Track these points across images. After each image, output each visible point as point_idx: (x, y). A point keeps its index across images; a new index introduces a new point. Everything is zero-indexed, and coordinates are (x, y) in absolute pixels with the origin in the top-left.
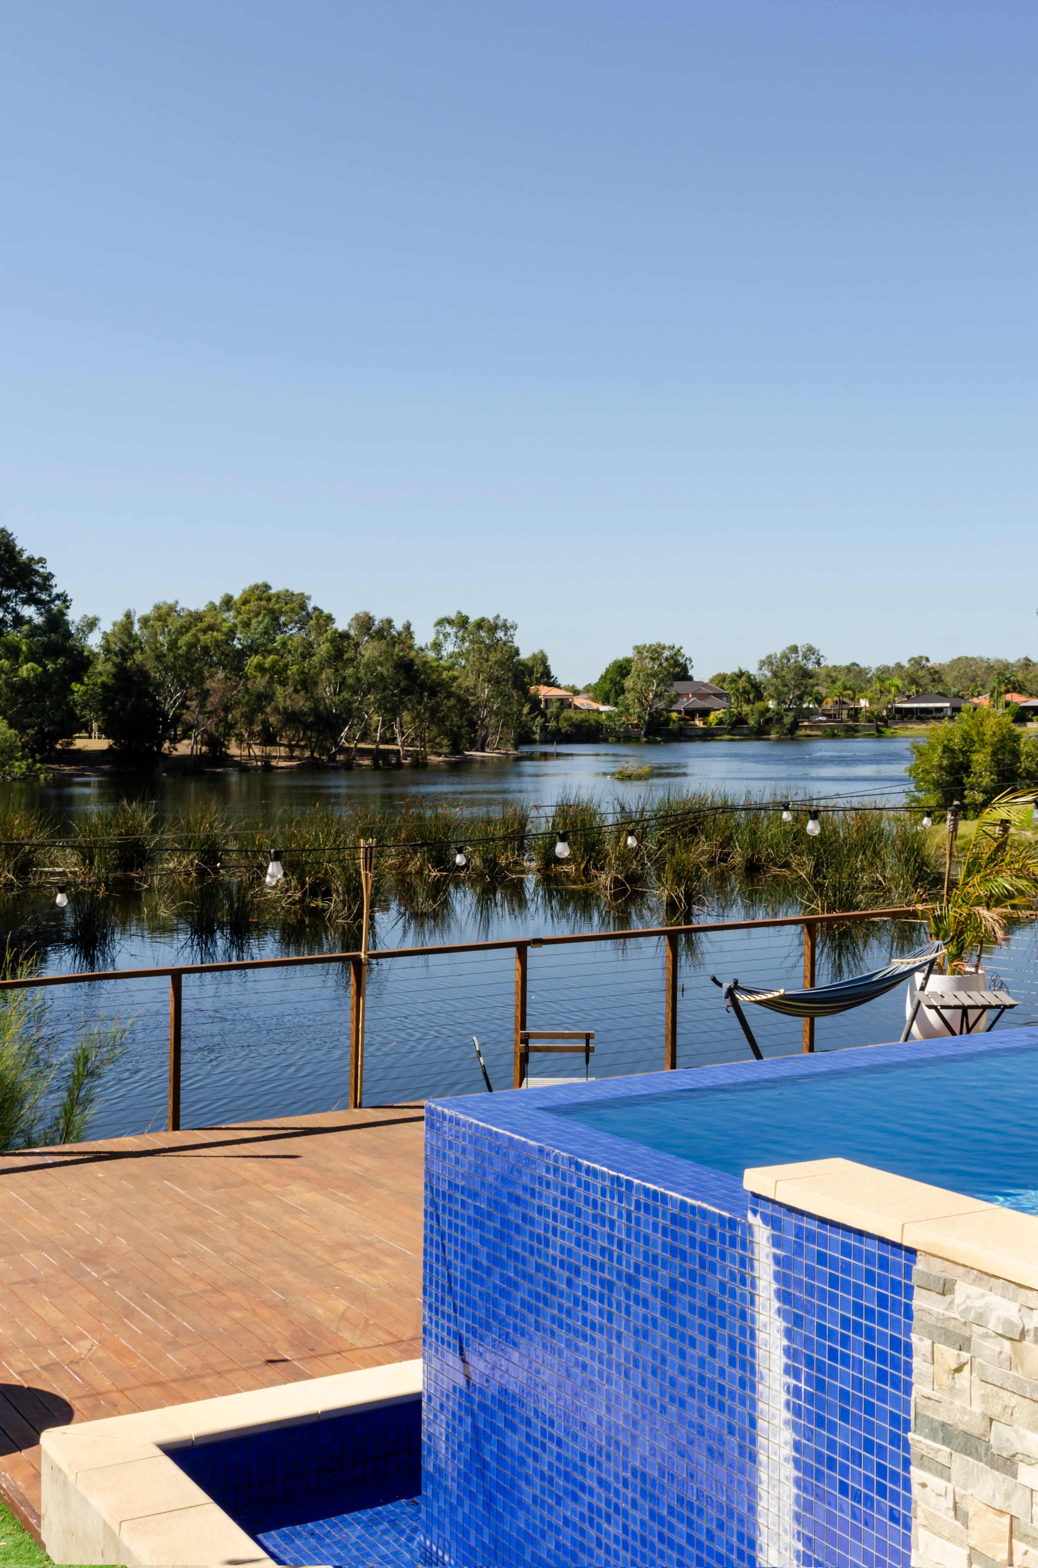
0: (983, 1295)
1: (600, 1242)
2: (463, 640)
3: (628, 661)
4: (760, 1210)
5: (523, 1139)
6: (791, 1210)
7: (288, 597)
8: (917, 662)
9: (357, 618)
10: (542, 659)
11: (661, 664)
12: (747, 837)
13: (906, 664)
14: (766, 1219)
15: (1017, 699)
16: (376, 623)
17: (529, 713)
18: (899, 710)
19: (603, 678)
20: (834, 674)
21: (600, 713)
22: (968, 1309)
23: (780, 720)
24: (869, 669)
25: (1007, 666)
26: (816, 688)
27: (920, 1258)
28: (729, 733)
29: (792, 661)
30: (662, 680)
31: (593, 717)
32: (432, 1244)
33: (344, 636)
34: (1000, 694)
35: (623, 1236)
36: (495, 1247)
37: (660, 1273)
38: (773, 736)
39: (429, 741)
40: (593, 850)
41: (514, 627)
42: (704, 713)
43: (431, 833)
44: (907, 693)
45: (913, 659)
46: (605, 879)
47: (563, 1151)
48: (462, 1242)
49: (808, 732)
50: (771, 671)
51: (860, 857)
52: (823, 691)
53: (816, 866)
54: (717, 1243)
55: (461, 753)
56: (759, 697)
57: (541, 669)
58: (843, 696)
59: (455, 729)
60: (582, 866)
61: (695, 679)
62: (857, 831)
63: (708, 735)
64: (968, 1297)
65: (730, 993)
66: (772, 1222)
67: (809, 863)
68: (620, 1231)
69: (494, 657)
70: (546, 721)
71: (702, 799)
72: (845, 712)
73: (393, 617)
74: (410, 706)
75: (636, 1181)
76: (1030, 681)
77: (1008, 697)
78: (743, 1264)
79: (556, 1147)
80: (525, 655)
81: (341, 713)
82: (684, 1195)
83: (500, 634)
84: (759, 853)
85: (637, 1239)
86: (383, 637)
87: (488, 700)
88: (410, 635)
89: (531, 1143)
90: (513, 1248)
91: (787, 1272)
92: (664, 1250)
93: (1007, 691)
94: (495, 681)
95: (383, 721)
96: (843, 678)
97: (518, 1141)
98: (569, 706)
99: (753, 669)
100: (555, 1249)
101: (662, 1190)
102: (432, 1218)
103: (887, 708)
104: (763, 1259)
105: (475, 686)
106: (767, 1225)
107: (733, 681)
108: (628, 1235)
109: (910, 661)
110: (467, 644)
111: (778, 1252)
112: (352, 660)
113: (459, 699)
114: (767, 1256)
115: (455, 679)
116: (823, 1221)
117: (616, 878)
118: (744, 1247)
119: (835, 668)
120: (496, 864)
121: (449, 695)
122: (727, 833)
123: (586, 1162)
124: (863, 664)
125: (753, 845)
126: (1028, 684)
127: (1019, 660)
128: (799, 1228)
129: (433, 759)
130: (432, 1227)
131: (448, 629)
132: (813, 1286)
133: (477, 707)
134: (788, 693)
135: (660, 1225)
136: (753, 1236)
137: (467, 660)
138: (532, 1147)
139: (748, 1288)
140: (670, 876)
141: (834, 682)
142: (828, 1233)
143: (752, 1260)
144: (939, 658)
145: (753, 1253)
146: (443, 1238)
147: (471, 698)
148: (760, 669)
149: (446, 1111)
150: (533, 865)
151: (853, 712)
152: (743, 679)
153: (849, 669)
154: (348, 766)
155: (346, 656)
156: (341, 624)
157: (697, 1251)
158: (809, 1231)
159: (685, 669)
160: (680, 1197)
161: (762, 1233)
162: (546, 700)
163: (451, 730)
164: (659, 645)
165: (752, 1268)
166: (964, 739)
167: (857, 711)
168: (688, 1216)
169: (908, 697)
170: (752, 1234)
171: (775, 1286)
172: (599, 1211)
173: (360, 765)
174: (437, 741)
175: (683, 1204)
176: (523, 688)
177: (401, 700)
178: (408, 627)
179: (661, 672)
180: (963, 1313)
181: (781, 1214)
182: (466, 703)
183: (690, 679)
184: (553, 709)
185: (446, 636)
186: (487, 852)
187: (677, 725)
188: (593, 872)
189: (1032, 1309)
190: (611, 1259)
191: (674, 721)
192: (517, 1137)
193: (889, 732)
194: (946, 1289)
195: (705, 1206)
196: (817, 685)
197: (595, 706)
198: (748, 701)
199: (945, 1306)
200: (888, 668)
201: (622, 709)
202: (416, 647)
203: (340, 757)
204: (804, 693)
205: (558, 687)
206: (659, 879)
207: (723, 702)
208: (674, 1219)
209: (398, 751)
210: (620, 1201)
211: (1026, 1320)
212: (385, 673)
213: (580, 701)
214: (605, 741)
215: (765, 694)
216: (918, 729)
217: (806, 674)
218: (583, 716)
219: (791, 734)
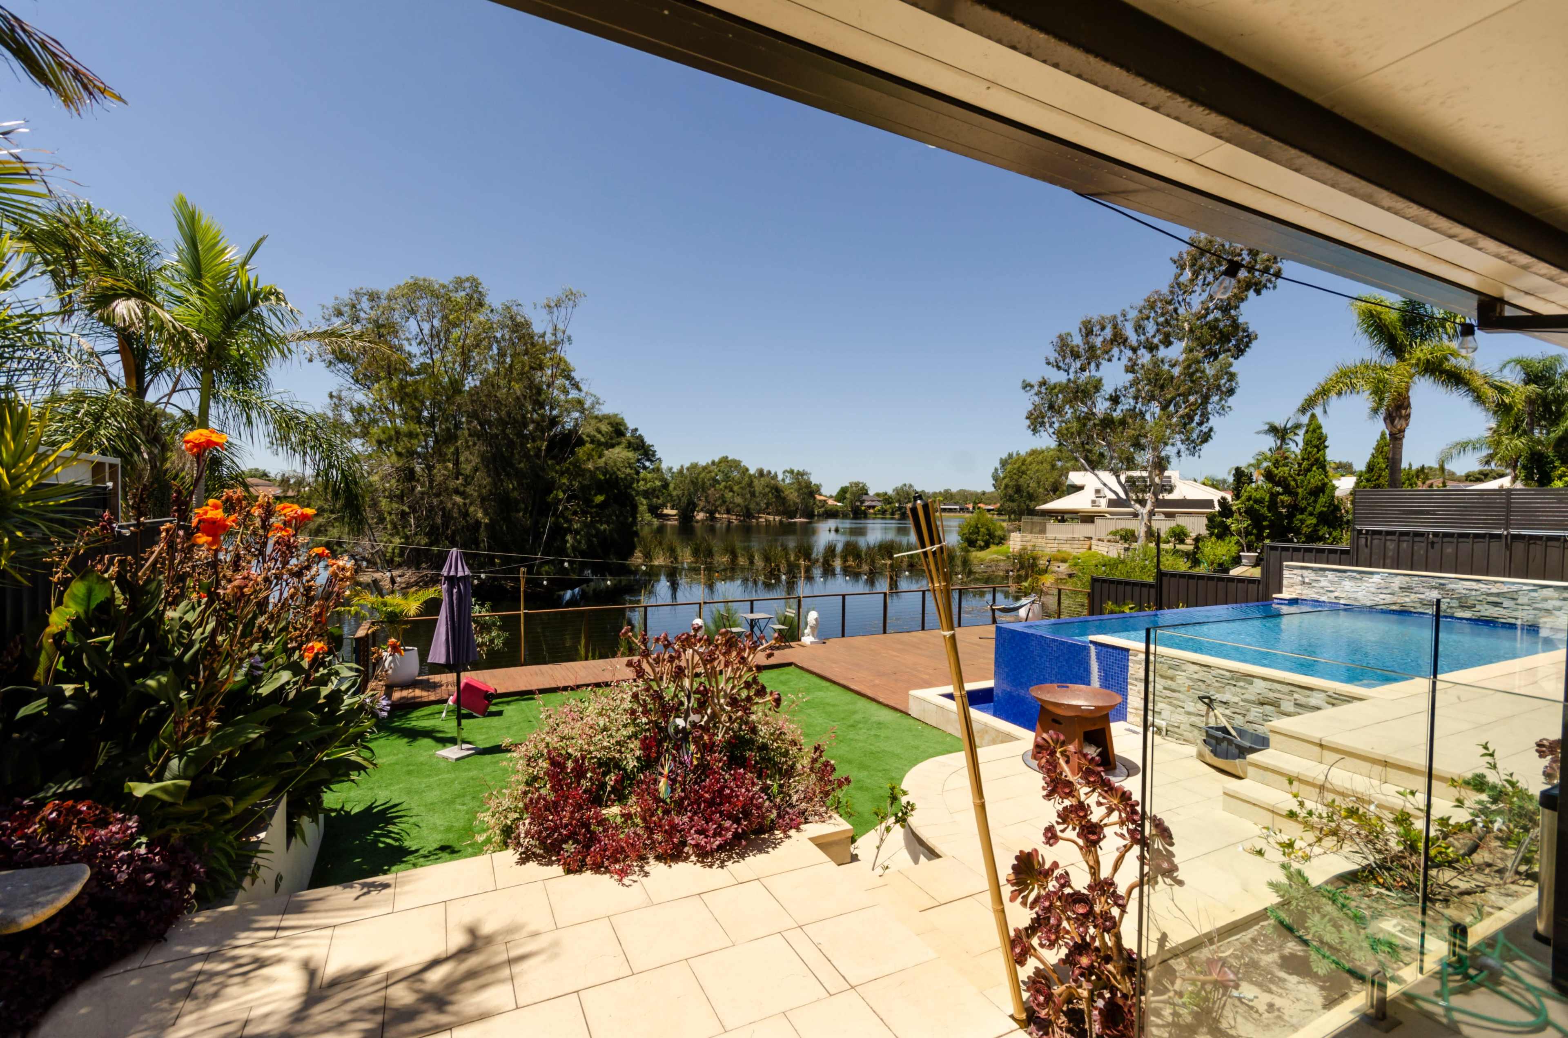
2: (793, 478)
3: (847, 487)
7: (734, 461)
8: (947, 491)
9: (758, 470)
10: (819, 485)
11: (858, 488)
15: (982, 505)
17: (812, 506)
18: (941, 509)
19: (839, 493)
21: (837, 506)
23: (900, 510)
28: (881, 515)
29: (904, 489)
30: (858, 495)
31: (834, 508)
33: (754, 476)
34: (976, 504)
38: (897, 516)
41: (810, 474)
42: (873, 508)
50: (896, 492)
56: (892, 502)
57: (818, 489)
61: (870, 495)
63: (874, 516)
69: (802, 484)
70: (819, 509)
73: (770, 470)
80: (813, 484)
83: (805, 476)
86: (767, 477)
87: (799, 499)
88: (776, 476)
93: (979, 503)
94: (803, 493)
98: (827, 503)
99: (890, 492)
105: (795, 494)
107: (883, 496)
110: (794, 480)
112: (756, 484)
113: (789, 499)
115: (789, 492)
121: (787, 497)
127: (981, 492)
131: (788, 474)
133: (795, 503)
137: (793, 485)
144: (954, 489)
147: (793, 498)
148: (893, 492)
152: (887, 495)
155: (754, 482)
156: (752, 472)
159: (867, 491)
162: (819, 501)
164: (858, 482)
169: (944, 504)
176: (811, 496)
178: (775, 473)
179: (858, 492)
182: (791, 501)
183: (868, 494)
184: (821, 504)
185: (787, 477)
187: (863, 512)
191: (862, 510)
197: (835, 503)
198: (888, 503)
200: (936, 493)
201: (844, 505)
202: (778, 481)
204: (907, 501)
205: (823, 495)
207: (879, 504)
212: (767, 490)
213: (830, 502)
214: (838, 517)
215: (894, 501)
217: (909, 494)
218: (831, 507)
219: (905, 515)
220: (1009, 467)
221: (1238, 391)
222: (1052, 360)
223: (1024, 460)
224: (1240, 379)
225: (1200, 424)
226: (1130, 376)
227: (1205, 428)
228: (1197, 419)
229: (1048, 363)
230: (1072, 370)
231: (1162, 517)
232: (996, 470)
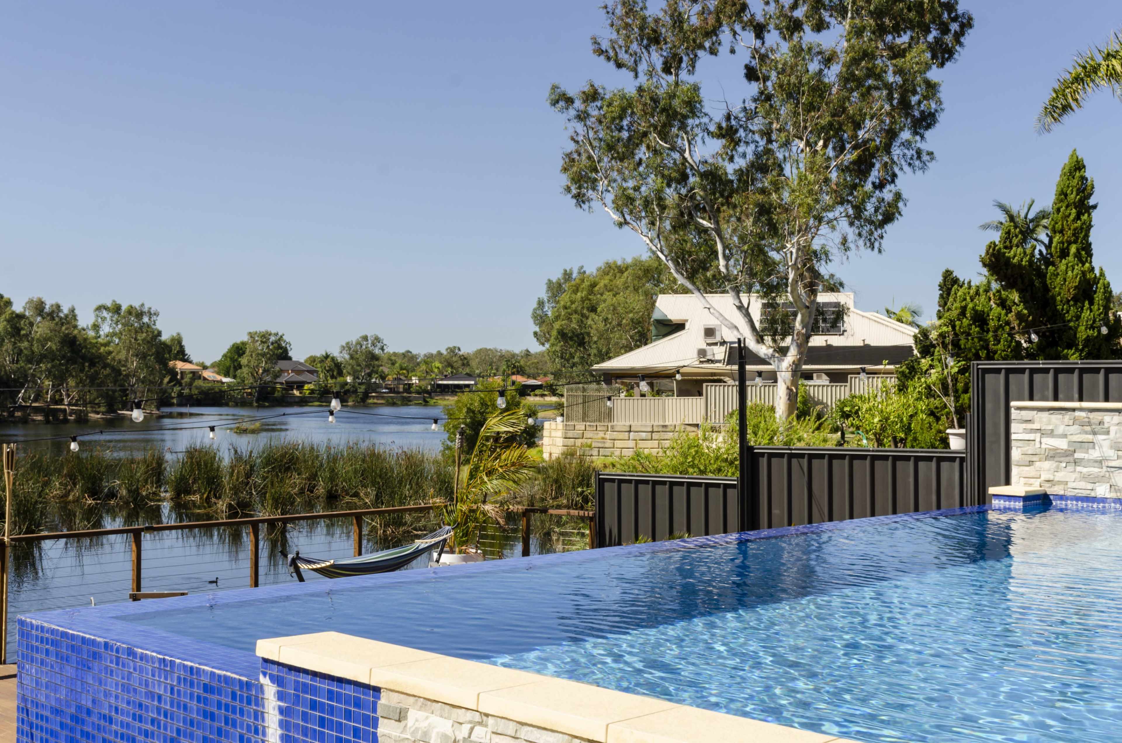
0: (427, 718)
1: (150, 714)
2: (117, 323)
3: (244, 344)
4: (269, 672)
5: (93, 637)
6: (291, 668)
8: (452, 351)
9: (31, 301)
10: (178, 341)
11: (268, 346)
12: (328, 474)
13: (444, 352)
14: (273, 678)
15: (520, 379)
16: (47, 307)
17: (169, 382)
18: (439, 386)
19: (225, 356)
20: (393, 358)
21: (223, 383)
22: (417, 729)
23: (355, 392)
24: (419, 355)
25: (514, 356)
26: (381, 368)
27: (383, 694)
28: (318, 401)
29: (364, 347)
30: (269, 359)
31: (217, 387)
32: (23, 734)
33: (21, 317)
34: (508, 376)
35: (168, 707)
36: (72, 730)
37: (195, 733)
38: (350, 404)
39: (90, 403)
40: (213, 483)
41: (156, 314)
42: (300, 386)
43: (87, 469)
44: (445, 373)
45: (449, 348)
46: (222, 505)
47: (123, 643)
48: (46, 728)
49: (375, 401)
50: (349, 354)
51: (408, 487)
52: (386, 370)
53: (377, 495)
54: (237, 704)
55: (115, 412)
56: (340, 374)
57: (178, 348)
58: (400, 374)
59: (110, 393)
60: (205, 496)
61: (294, 359)
62: (406, 469)
63: (303, 402)
64: (417, 720)
65: (294, 562)
66: (277, 680)
67: (372, 492)
68: (165, 703)
69: (141, 337)
70: (182, 389)
71: (295, 447)
72: (401, 386)
73: (61, 303)
74: (74, 374)
75: (178, 661)
76: (529, 366)
77: (514, 378)
78: (256, 718)
79: (117, 641)
80: (165, 337)
81: (19, 378)
82: (213, 667)
83: (146, 319)
84: (337, 485)
85: (179, 707)
86: (53, 319)
87: (136, 371)
88: (75, 317)
89: (98, 639)
90: (86, 728)
91: (288, 719)
92: (198, 714)
93: (513, 374)
94: (143, 356)
95: (53, 386)
96: (399, 362)
97: (89, 639)
98: (200, 377)
99: (336, 352)
100: (117, 725)
101: (197, 665)
102: (23, 712)
103: (431, 384)
104: (271, 711)
105: (127, 360)
106: (274, 683)
107: (322, 361)
108: (172, 705)
109: (447, 349)
110: (120, 326)
111: (281, 704)
112: (26, 336)
113: (113, 369)
114: (274, 709)
115: (110, 353)
116: (315, 674)
117: (230, 504)
118: (257, 705)
119: (395, 354)
120: (139, 494)
121: (106, 366)
122: (314, 470)
123: (140, 650)
124: (415, 352)
125: (332, 478)
126: (527, 368)
127: (521, 352)
128: (297, 682)
129: (93, 416)
130: (23, 720)
131: (105, 314)
132: (307, 727)
133: (127, 376)
134: (361, 371)
135: (196, 694)
136: (263, 694)
137: (120, 338)
138: (100, 643)
139: (260, 736)
140: (270, 502)
141: (393, 364)
142: (318, 683)
143: (263, 713)
144: (467, 349)
145: (263, 707)
146: (31, 728)
147: (123, 369)
148: (341, 352)
149: (34, 622)
150: (168, 495)
151: (406, 387)
152: (329, 359)
153: (404, 355)
154: (25, 421)
155: (23, 332)
156: (18, 307)
157: (223, 711)
158: (305, 685)
159: (286, 351)
160: (210, 669)
161: (270, 690)
162: (182, 373)
163: (107, 393)
164: (267, 332)
165: (263, 720)
166: (482, 404)
167: (410, 385)
168: (215, 684)
169: (446, 376)
170: (263, 692)
171: (279, 732)
172: (150, 689)
173: (34, 420)
174: (97, 401)
175: (213, 674)
176: (163, 362)
177: (67, 370)
178: (73, 310)
179: (268, 353)
180: (413, 733)
181: (284, 673)
182: (118, 372)
183: (290, 359)
184: (187, 379)
185: (104, 319)
186: (131, 485)
187: (280, 394)
188: (213, 500)
189: (461, 724)
190: (159, 727)
191: (278, 391)
192: (88, 636)
193: (432, 402)
194: (401, 716)
195: (228, 674)
196: (382, 366)
197: (219, 378)
198: (333, 377)
199: (400, 731)
200: (432, 355)
201: (239, 380)
202: (80, 327)
203: (18, 414)
204: (372, 371)
205: (191, 362)
206: (263, 505)
207: (314, 377)
208: (207, 688)
209: (65, 410)
210: (166, 679)
211: (457, 733)
212: (54, 347)
213: (207, 374)
214: (227, 405)
215: (344, 371)
216: (451, 400)
217: (374, 357)
218: (210, 385)
219: (363, 401)
220: (565, 298)
221: (941, 117)
222: (605, 45)
223: (593, 285)
224: (943, 94)
225: (880, 186)
226: (754, 88)
227: (888, 194)
228: (875, 175)
229: (600, 52)
230: (643, 67)
231: (825, 380)
232: (541, 304)
